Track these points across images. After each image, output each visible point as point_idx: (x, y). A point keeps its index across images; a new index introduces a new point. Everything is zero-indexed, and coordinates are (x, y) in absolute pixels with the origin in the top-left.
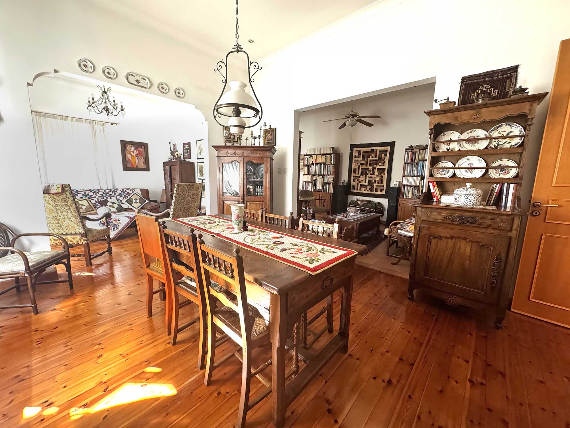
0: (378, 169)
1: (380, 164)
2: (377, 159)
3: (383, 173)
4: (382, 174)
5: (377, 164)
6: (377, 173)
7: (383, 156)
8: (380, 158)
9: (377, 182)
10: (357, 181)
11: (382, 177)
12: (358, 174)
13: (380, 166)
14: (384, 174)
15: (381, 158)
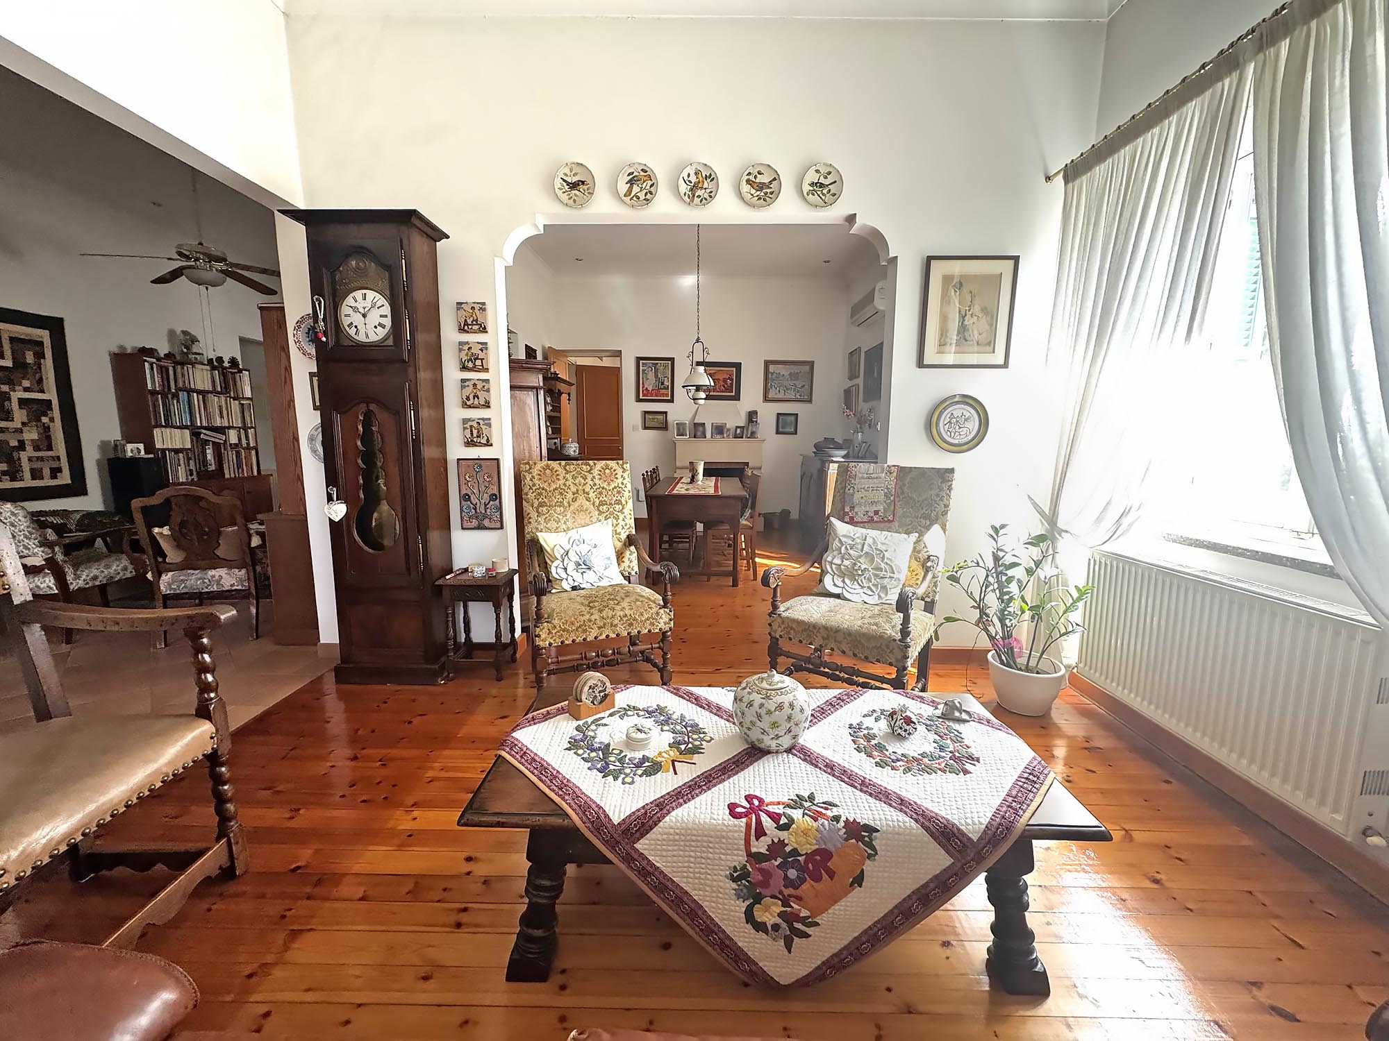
0: (22, 402)
1: (26, 383)
2: (8, 363)
3: (46, 415)
4: (45, 420)
5: (10, 383)
6: (20, 415)
7: (29, 359)
8: (20, 363)
9: (28, 447)
11: (46, 428)
13: (27, 390)
14: (51, 419)
15: (25, 362)
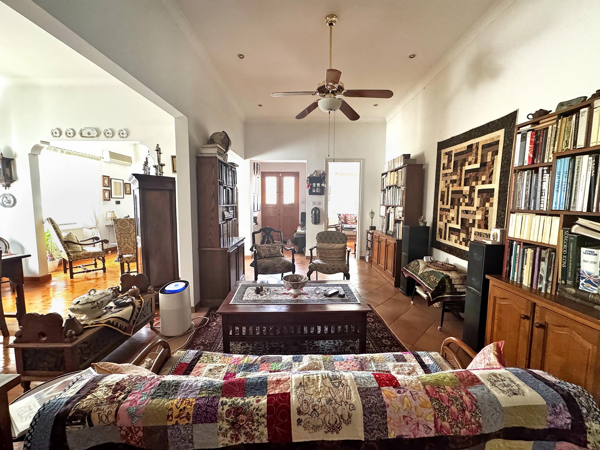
0: (481, 192)
1: (484, 178)
2: (478, 166)
3: (488, 201)
4: (487, 205)
5: (477, 179)
6: (477, 201)
7: (489, 159)
8: (484, 164)
9: (476, 225)
10: (445, 221)
11: (487, 212)
12: (447, 204)
13: (483, 183)
14: (491, 205)
15: (486, 163)
